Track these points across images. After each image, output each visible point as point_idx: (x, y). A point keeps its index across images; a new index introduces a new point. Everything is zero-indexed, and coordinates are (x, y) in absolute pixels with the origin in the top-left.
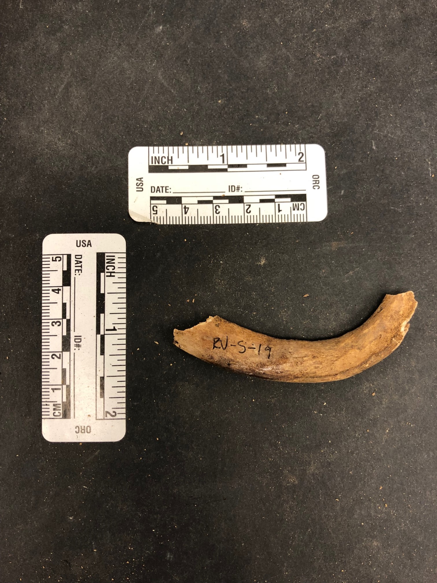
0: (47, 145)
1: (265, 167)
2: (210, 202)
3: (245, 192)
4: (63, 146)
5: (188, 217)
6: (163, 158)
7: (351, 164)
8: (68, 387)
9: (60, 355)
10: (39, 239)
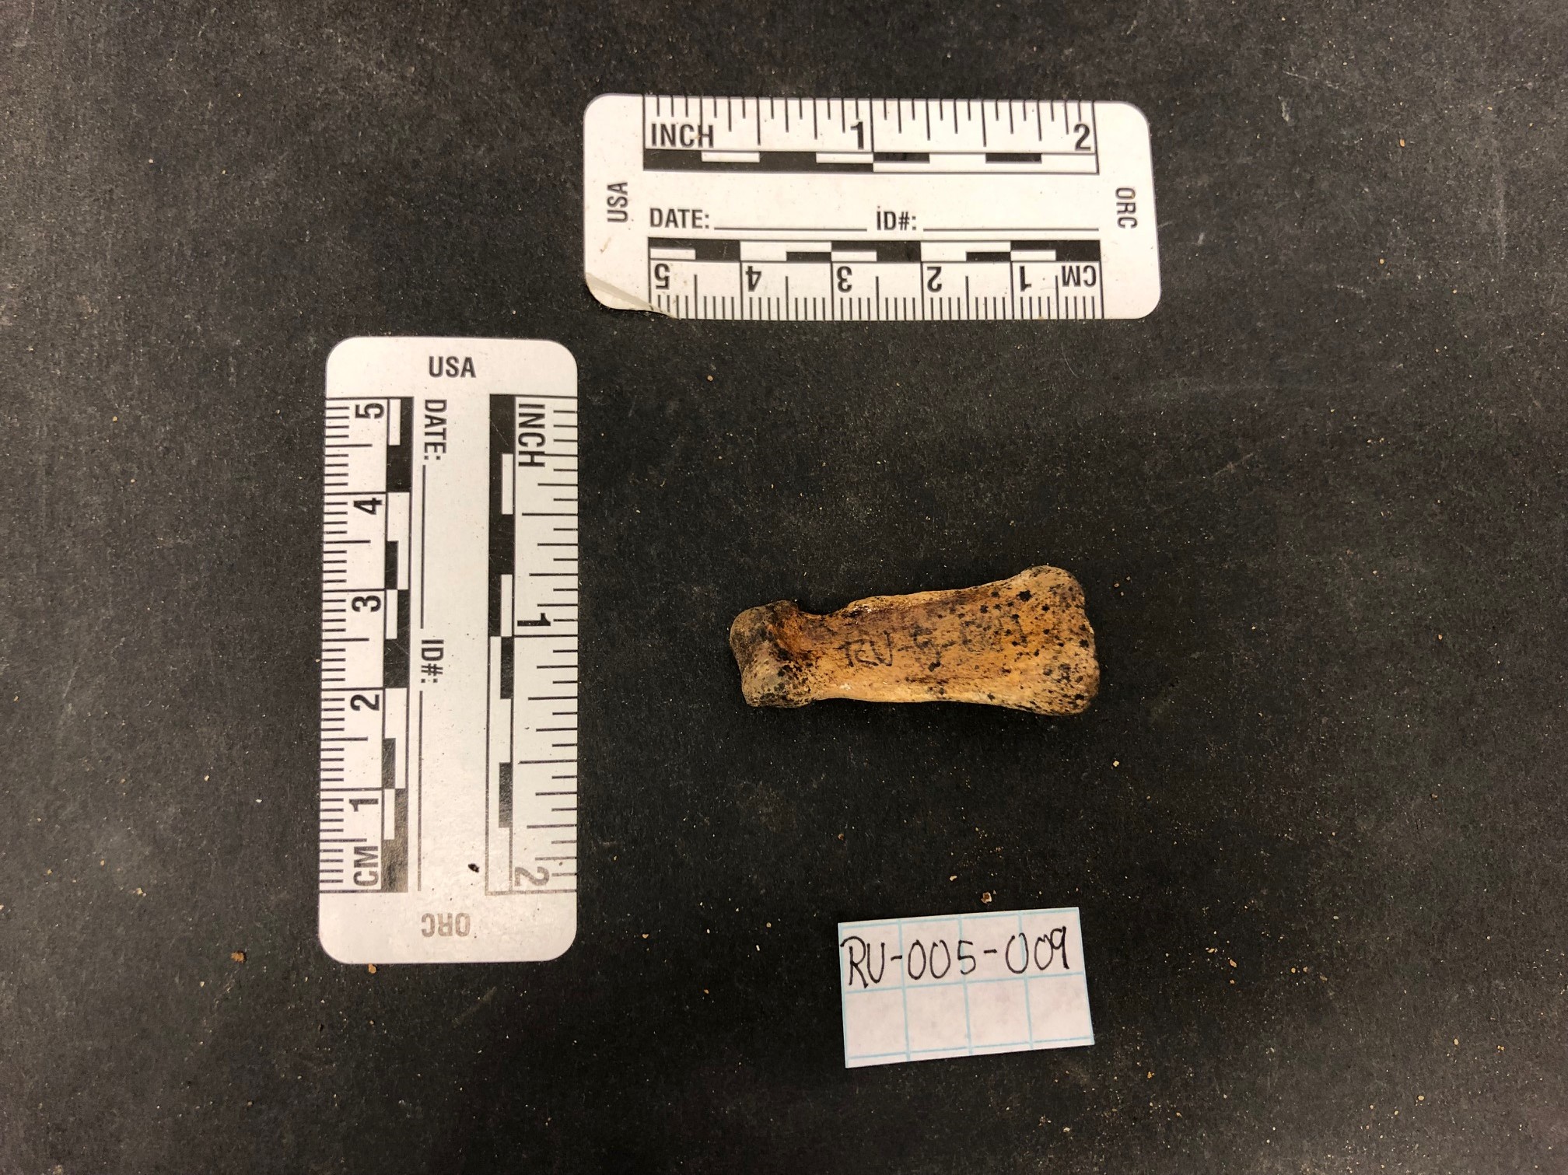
0: (343, 80)
1: (980, 163)
2: (824, 257)
3: (925, 230)
4: (392, 84)
5: (760, 299)
6: (687, 130)
7: (1223, 162)
8: (401, 794)
9: (377, 697)
10: (315, 352)
